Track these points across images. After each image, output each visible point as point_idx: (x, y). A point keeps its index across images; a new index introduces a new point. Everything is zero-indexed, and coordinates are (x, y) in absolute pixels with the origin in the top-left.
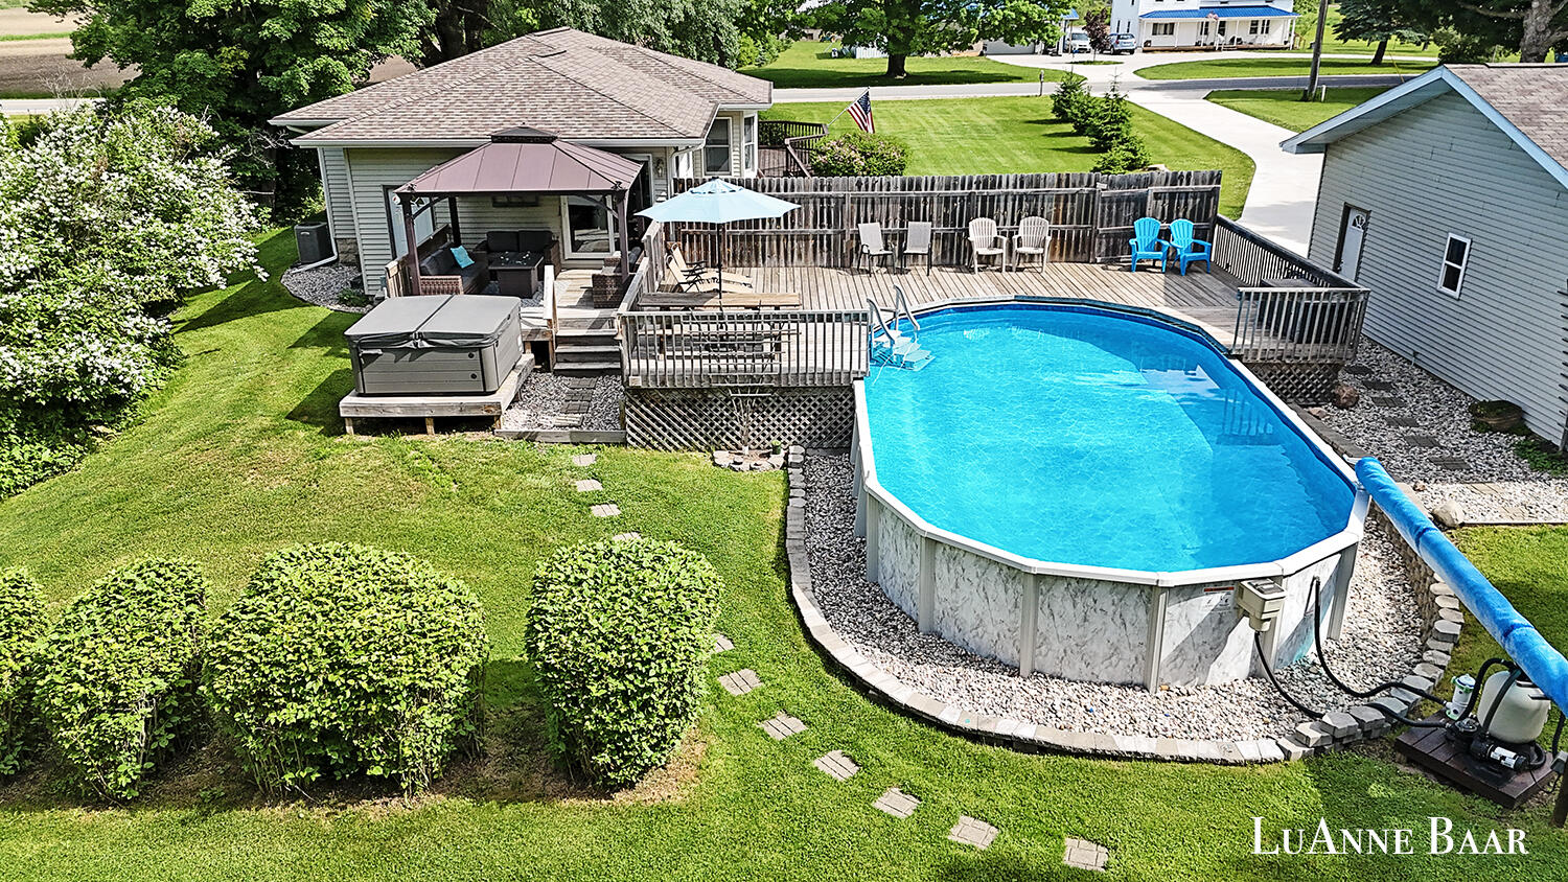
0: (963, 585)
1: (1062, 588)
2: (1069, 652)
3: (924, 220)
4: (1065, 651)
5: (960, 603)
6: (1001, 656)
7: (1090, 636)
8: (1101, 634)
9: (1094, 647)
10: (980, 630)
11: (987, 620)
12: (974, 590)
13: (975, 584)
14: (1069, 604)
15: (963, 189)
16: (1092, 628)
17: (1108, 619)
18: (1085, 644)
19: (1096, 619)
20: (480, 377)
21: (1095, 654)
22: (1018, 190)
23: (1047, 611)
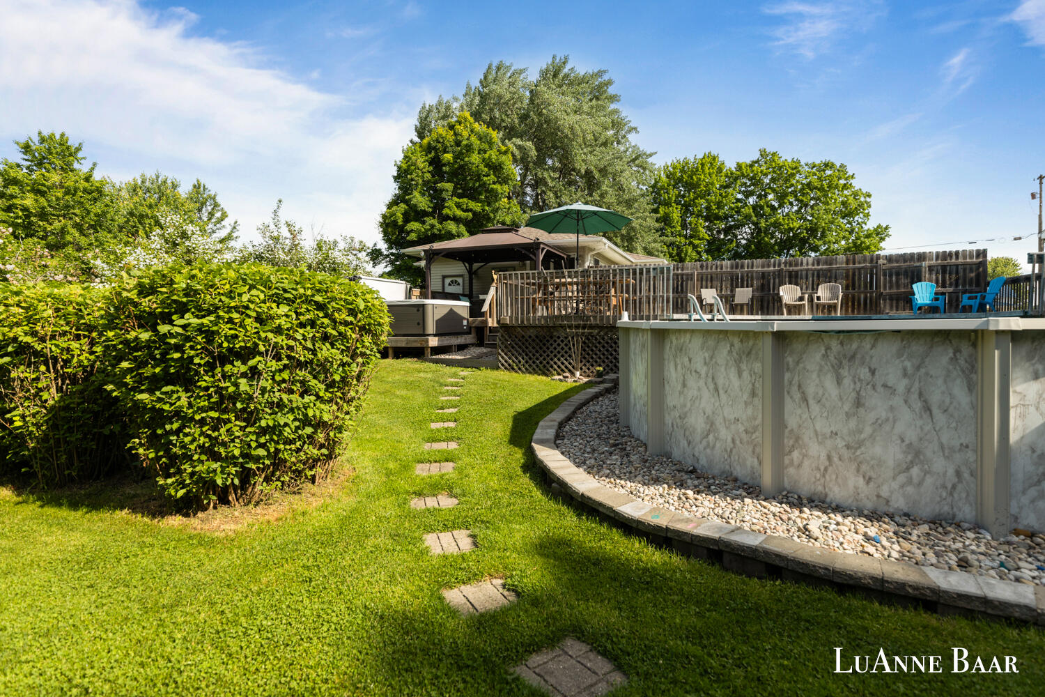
0: (691, 382)
1: (818, 356)
2: (836, 459)
3: (747, 287)
4: (829, 458)
5: (689, 405)
6: (739, 472)
7: (868, 430)
8: (887, 427)
9: (877, 450)
10: (711, 437)
11: (719, 421)
12: (702, 383)
13: (703, 375)
14: (829, 382)
15: (774, 267)
16: (872, 416)
17: (898, 401)
18: (860, 444)
19: (877, 405)
20: (421, 325)
21: (880, 463)
22: (816, 267)
23: (797, 396)
